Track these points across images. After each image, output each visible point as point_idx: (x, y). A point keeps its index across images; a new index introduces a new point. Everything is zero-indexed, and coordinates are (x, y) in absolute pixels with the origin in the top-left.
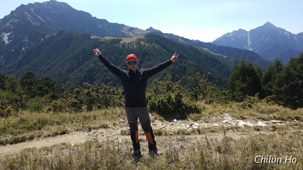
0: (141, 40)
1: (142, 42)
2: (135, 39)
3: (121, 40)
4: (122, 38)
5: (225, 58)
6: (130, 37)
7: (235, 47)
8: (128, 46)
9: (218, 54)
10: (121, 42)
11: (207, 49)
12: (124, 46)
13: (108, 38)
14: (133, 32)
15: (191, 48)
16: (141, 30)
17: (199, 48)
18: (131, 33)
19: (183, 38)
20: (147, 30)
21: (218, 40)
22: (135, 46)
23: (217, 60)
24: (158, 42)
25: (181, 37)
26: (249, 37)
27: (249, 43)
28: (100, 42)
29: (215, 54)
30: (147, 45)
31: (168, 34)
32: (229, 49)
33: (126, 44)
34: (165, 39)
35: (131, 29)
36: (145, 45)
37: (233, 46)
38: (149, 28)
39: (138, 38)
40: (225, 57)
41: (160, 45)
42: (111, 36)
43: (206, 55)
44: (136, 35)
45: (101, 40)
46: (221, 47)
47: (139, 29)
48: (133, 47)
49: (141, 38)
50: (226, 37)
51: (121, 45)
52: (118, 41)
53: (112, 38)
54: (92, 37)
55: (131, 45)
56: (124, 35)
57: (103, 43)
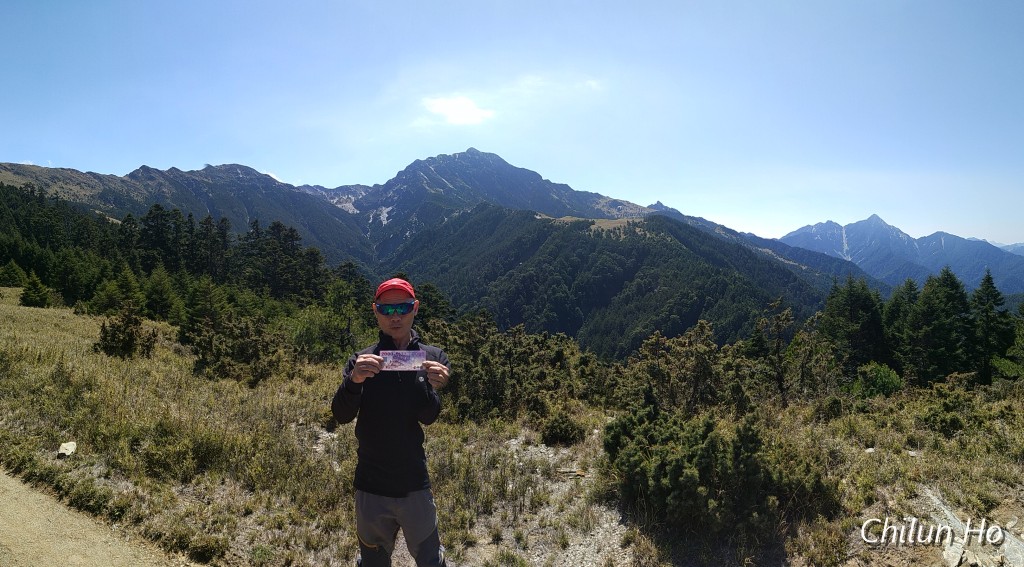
0: (635, 225)
1: (638, 230)
2: (623, 222)
3: (593, 223)
4: (596, 220)
5: (806, 271)
6: (612, 218)
7: (821, 252)
8: (608, 236)
9: (791, 263)
10: (593, 227)
11: (770, 252)
12: (598, 234)
13: (568, 219)
14: (619, 210)
15: (739, 247)
16: (637, 206)
17: (754, 249)
18: (614, 212)
19: (723, 228)
20: (650, 207)
21: (790, 237)
22: (623, 237)
23: (791, 273)
24: (671, 231)
25: (720, 226)
26: (844, 235)
27: (846, 247)
28: (552, 226)
29: (786, 262)
30: (648, 236)
31: (693, 218)
32: (811, 254)
33: (603, 230)
34: (687, 226)
35: (615, 203)
36: (645, 235)
37: (816, 249)
38: (654, 203)
39: (630, 221)
40: (804, 268)
41: (677, 237)
42: (573, 216)
43: (769, 263)
44: (626, 215)
45: (554, 223)
46: (797, 249)
47: (633, 204)
48: (618, 239)
49: (637, 221)
50: (805, 233)
51: (592, 234)
52: (587, 225)
53: (576, 219)
54: (538, 217)
55: (614, 233)
56: (601, 215)
57: (558, 228)
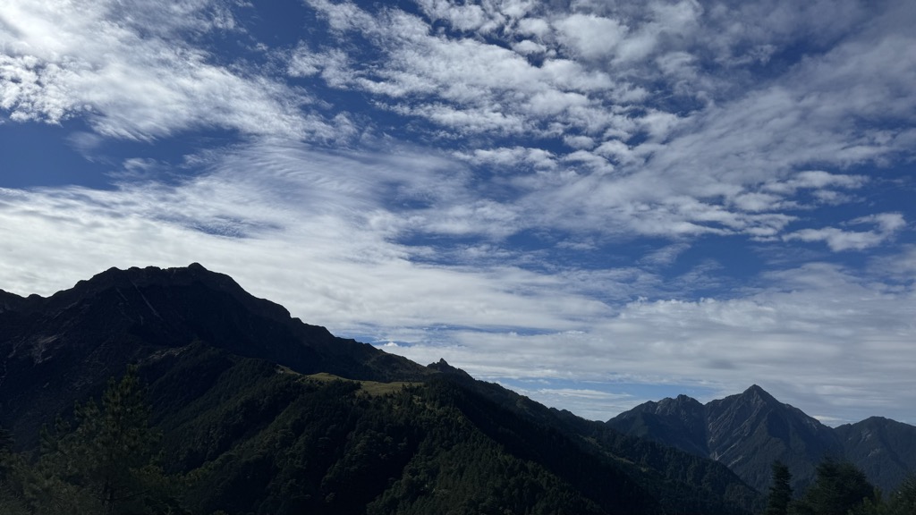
0: (413, 391)
1: (415, 399)
2: (396, 386)
3: (359, 387)
4: (362, 382)
6: (383, 379)
8: (376, 406)
9: (624, 460)
10: (359, 393)
11: (594, 441)
12: (364, 403)
13: (322, 377)
14: (392, 369)
16: (415, 365)
17: (571, 435)
19: (526, 400)
20: (432, 366)
21: (624, 419)
22: (396, 407)
24: (459, 404)
25: (523, 398)
28: (298, 386)
29: (617, 458)
30: (428, 407)
31: (486, 384)
32: (655, 447)
33: (370, 397)
34: (478, 396)
35: (389, 359)
36: (425, 406)
38: (437, 361)
39: (406, 385)
45: (303, 380)
46: (633, 440)
47: (412, 363)
48: (389, 411)
49: (415, 385)
51: (354, 401)
52: (350, 389)
53: (334, 378)
54: (279, 372)
55: (385, 401)
56: (368, 374)
57: (311, 389)
